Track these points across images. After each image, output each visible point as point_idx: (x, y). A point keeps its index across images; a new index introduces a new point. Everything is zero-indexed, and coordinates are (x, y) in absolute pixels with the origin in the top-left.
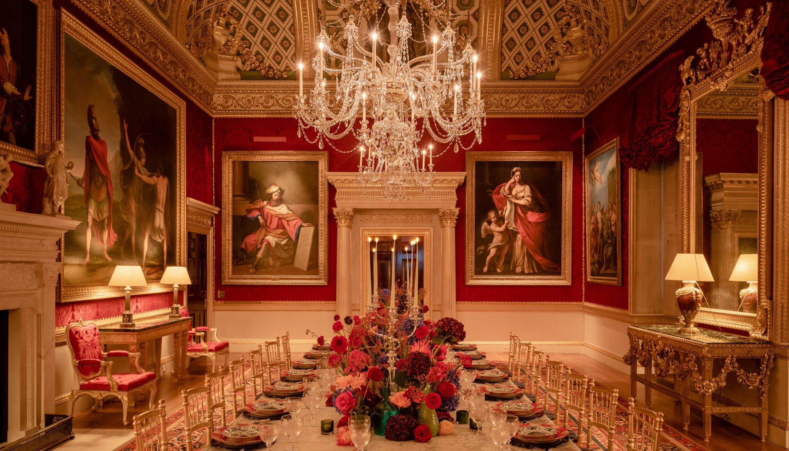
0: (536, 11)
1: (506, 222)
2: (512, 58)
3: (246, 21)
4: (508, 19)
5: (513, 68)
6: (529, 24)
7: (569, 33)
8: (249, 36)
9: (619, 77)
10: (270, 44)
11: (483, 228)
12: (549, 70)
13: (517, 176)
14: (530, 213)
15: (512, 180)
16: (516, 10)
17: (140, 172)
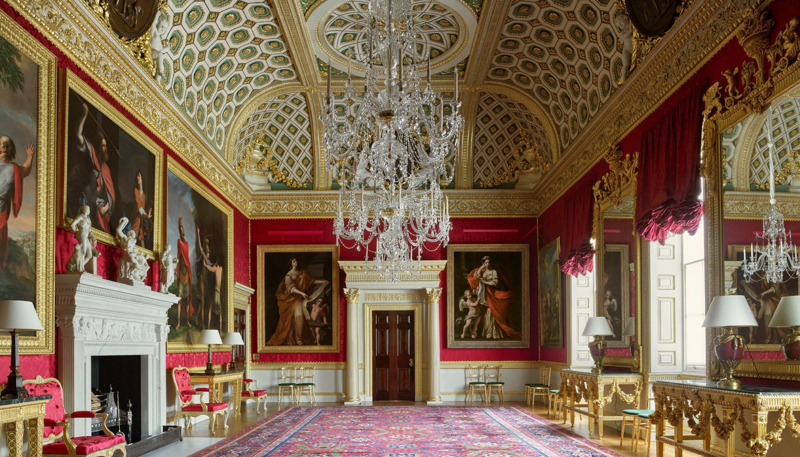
0: (499, 137)
1: (478, 299)
2: (482, 172)
3: (276, 145)
4: (478, 143)
5: (483, 179)
6: (494, 147)
7: (525, 153)
8: (278, 157)
9: (560, 189)
10: (294, 162)
11: (460, 303)
12: (510, 181)
13: (486, 263)
14: (497, 292)
15: (483, 267)
16: (484, 136)
17: (206, 264)
